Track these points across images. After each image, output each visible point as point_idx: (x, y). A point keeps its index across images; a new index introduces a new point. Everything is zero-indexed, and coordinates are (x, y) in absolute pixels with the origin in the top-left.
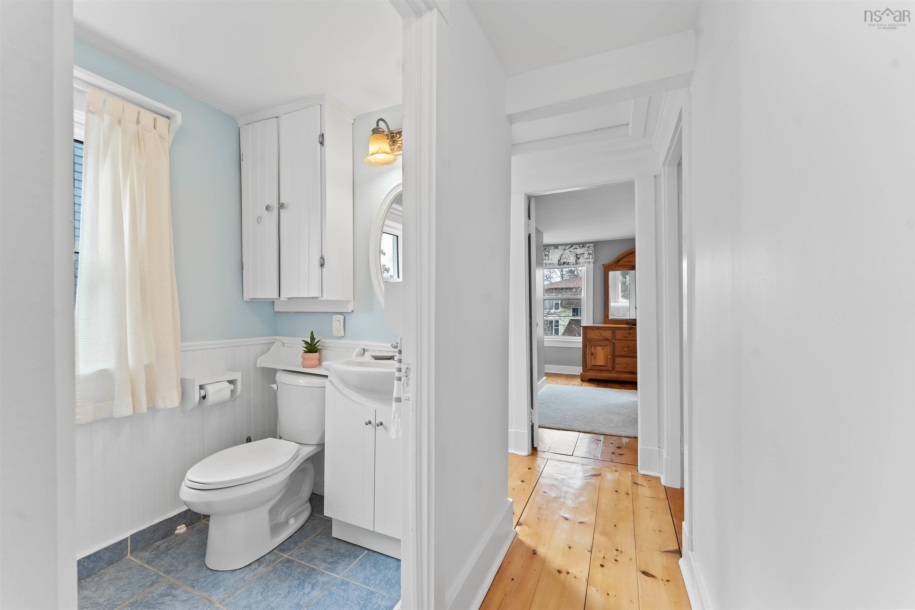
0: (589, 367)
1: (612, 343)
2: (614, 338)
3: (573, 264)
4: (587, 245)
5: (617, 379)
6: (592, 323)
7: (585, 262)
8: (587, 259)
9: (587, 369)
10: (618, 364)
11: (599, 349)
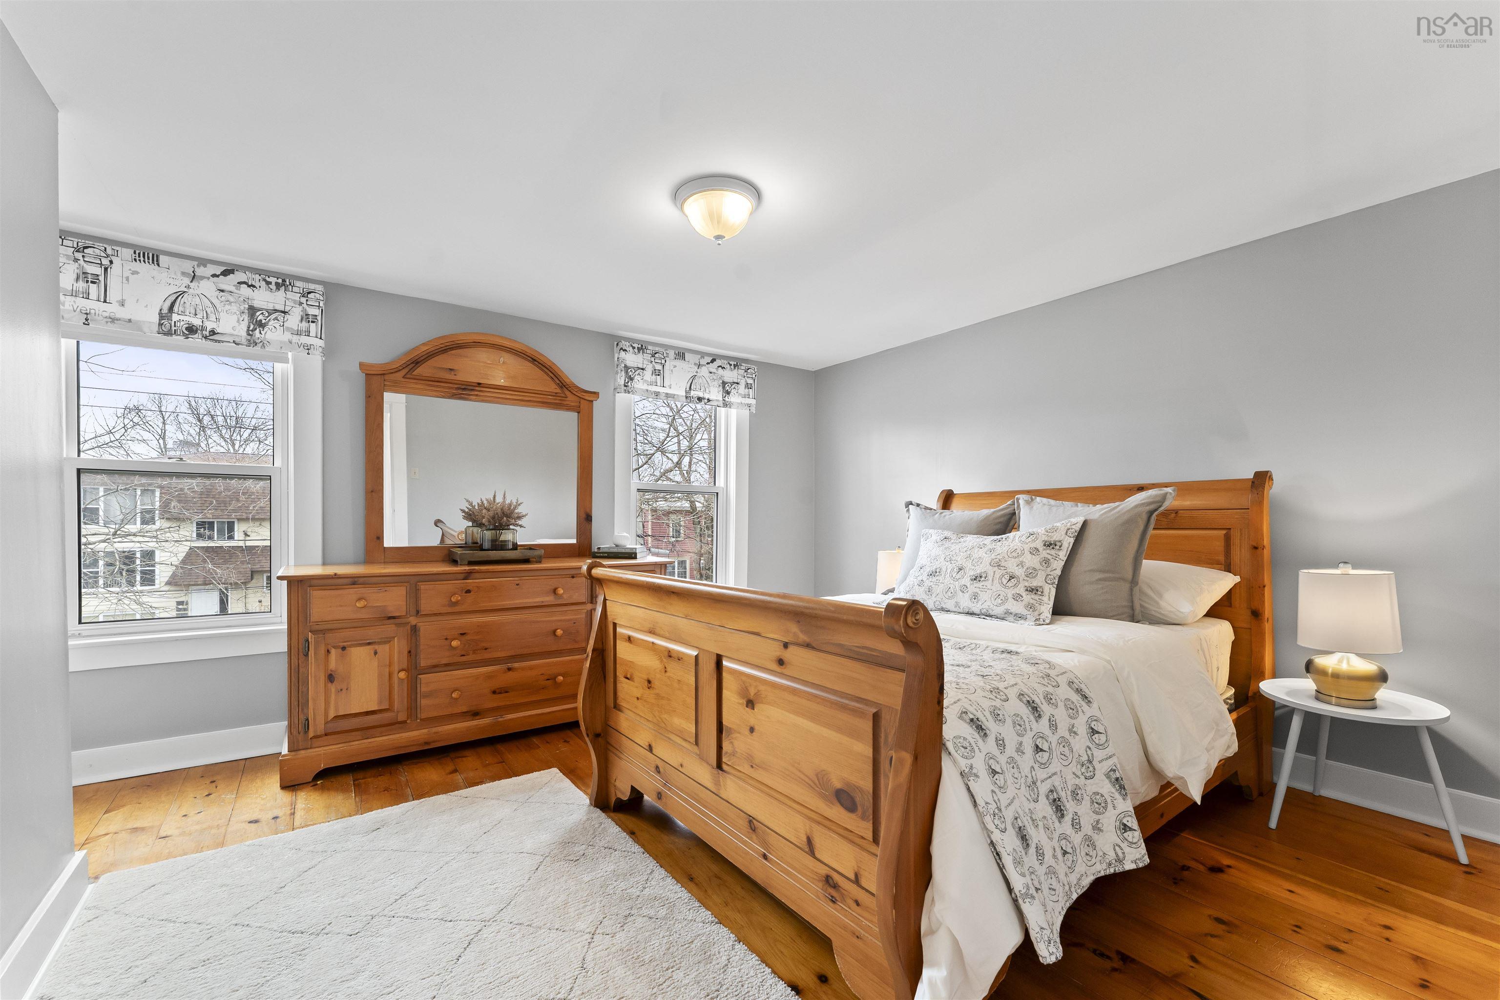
0: (317, 726)
1: (409, 627)
2: (413, 612)
3: (237, 340)
4: (298, 283)
5: (427, 743)
6: (319, 560)
7: (291, 343)
8: (299, 333)
9: (311, 734)
10: (427, 695)
11: (360, 655)
